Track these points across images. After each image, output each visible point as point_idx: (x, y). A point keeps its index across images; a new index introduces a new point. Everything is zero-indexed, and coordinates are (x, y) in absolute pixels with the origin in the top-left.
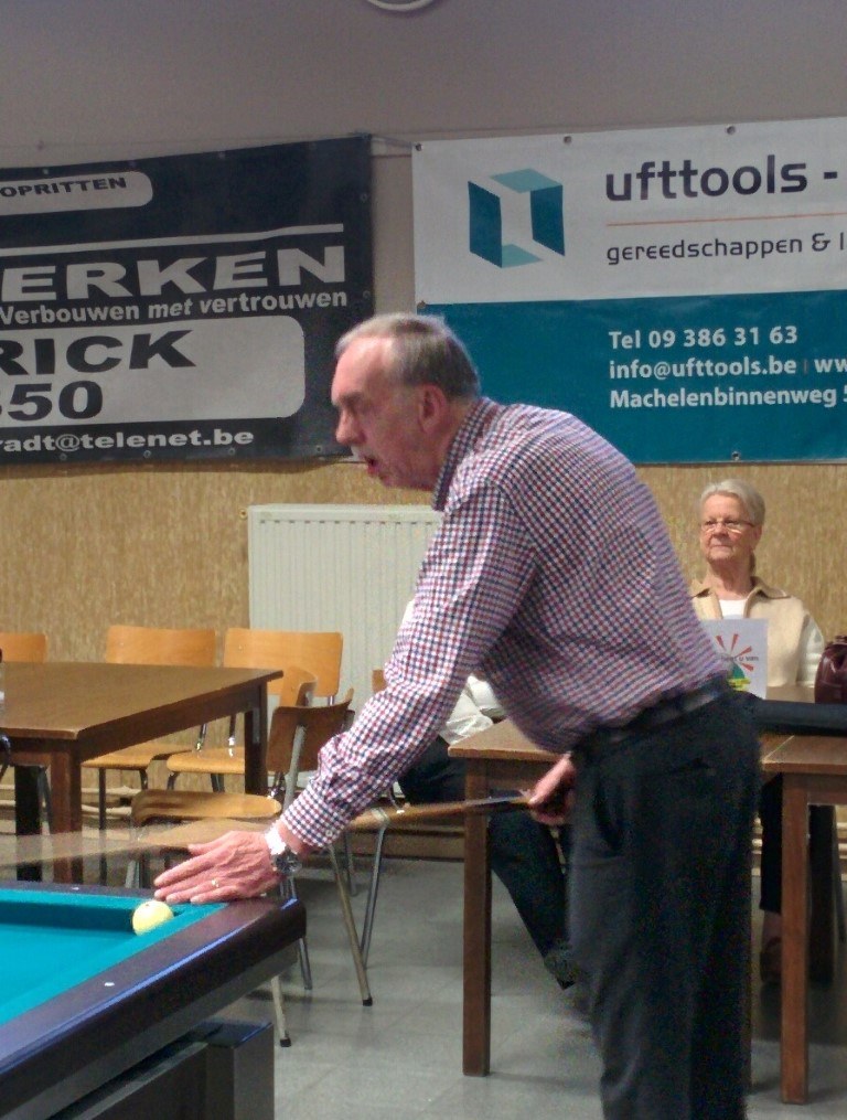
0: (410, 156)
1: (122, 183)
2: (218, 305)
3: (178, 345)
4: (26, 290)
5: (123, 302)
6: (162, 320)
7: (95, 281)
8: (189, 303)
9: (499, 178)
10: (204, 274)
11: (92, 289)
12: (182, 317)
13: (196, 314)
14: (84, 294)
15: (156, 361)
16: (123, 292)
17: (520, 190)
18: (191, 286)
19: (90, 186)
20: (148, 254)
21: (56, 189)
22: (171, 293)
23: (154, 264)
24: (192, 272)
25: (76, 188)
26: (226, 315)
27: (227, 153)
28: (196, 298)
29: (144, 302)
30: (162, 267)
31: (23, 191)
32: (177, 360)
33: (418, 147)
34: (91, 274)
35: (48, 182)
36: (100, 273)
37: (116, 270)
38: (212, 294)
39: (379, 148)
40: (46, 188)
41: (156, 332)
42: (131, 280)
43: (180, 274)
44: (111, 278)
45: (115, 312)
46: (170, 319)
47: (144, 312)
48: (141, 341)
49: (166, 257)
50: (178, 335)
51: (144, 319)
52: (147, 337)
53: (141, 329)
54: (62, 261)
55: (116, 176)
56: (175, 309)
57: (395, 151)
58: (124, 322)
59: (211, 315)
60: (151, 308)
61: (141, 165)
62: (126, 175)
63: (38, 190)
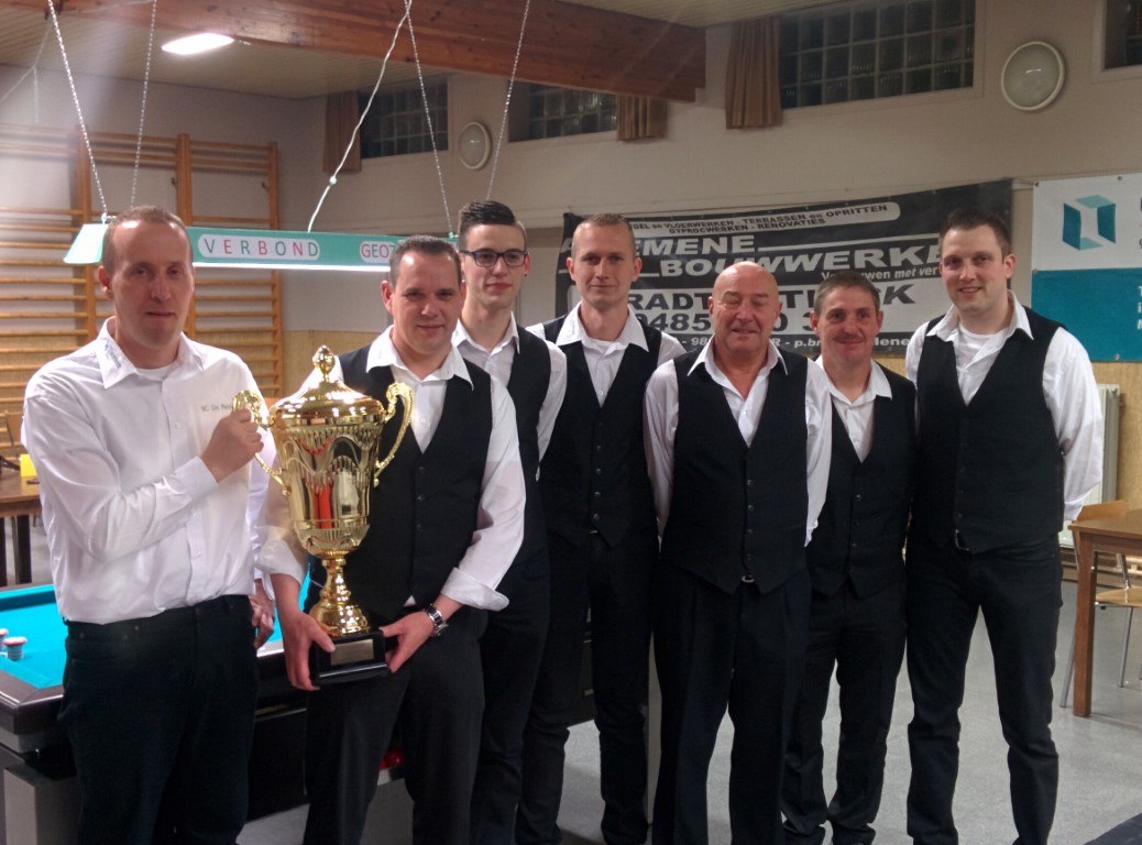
0: (1032, 190)
1: (885, 208)
2: (928, 271)
3: (906, 292)
4: (835, 264)
5: (882, 270)
6: (901, 279)
7: (869, 259)
8: (914, 270)
9: (1079, 201)
10: (923, 255)
11: (867, 263)
12: (910, 278)
13: (917, 276)
14: (863, 266)
15: (896, 301)
16: (883, 265)
17: (1091, 206)
18: (916, 261)
19: (869, 210)
20: (895, 244)
21: (853, 212)
22: (906, 265)
23: (898, 250)
24: (918, 254)
25: (862, 211)
26: (932, 276)
27: (938, 191)
28: (918, 267)
29: (893, 270)
30: (902, 251)
31: (837, 213)
32: (905, 300)
33: (1037, 185)
34: (867, 255)
35: (849, 208)
36: (871, 255)
37: (879, 253)
38: (926, 266)
39: (1016, 186)
40: (848, 212)
41: (897, 285)
42: (886, 259)
43: (911, 255)
44: (876, 257)
45: (879, 275)
46: (905, 278)
47: (892, 274)
48: (890, 290)
49: (904, 246)
50: (909, 286)
51: (892, 279)
52: (893, 288)
53: (890, 284)
54: (852, 249)
55: (882, 205)
56: (908, 273)
57: (1023, 187)
58: (883, 280)
59: (924, 276)
60: (896, 273)
61: (894, 199)
62: (887, 204)
63: (844, 213)
